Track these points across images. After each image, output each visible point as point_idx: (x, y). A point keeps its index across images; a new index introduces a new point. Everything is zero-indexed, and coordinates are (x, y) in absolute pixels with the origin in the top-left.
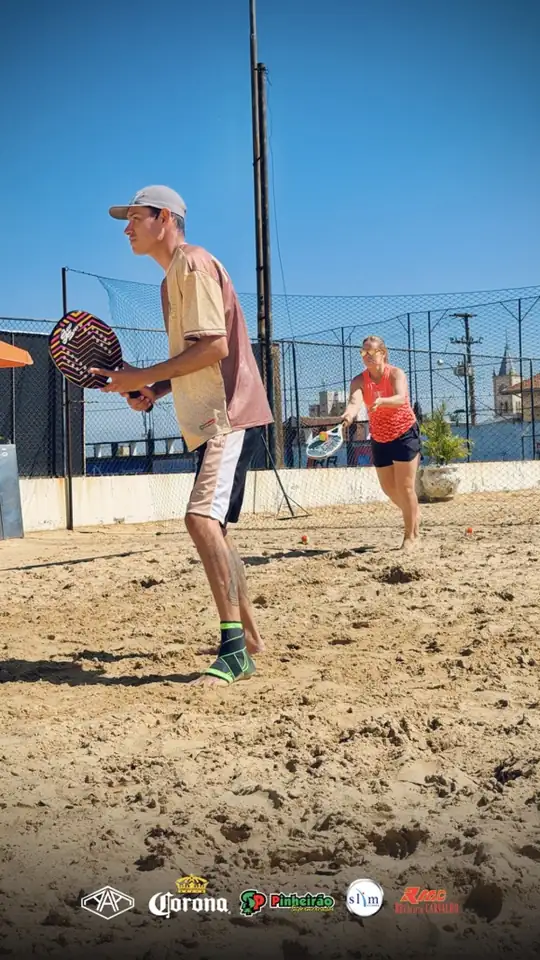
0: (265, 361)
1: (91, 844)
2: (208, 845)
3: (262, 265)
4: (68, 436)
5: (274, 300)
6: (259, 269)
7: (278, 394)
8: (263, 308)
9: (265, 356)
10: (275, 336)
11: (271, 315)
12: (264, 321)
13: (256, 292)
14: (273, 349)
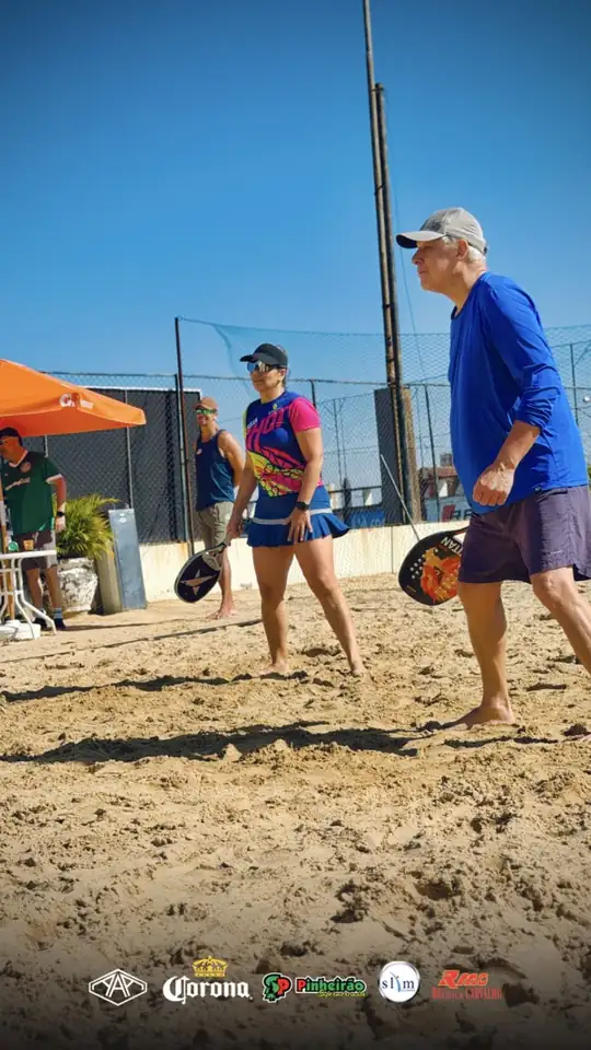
0: (396, 407)
1: (285, 901)
2: (405, 901)
3: (388, 302)
4: (188, 504)
5: (402, 340)
6: (385, 307)
7: (412, 443)
8: (391, 348)
9: (395, 401)
10: (405, 380)
11: (401, 356)
12: (393, 363)
13: (383, 331)
14: (405, 394)
